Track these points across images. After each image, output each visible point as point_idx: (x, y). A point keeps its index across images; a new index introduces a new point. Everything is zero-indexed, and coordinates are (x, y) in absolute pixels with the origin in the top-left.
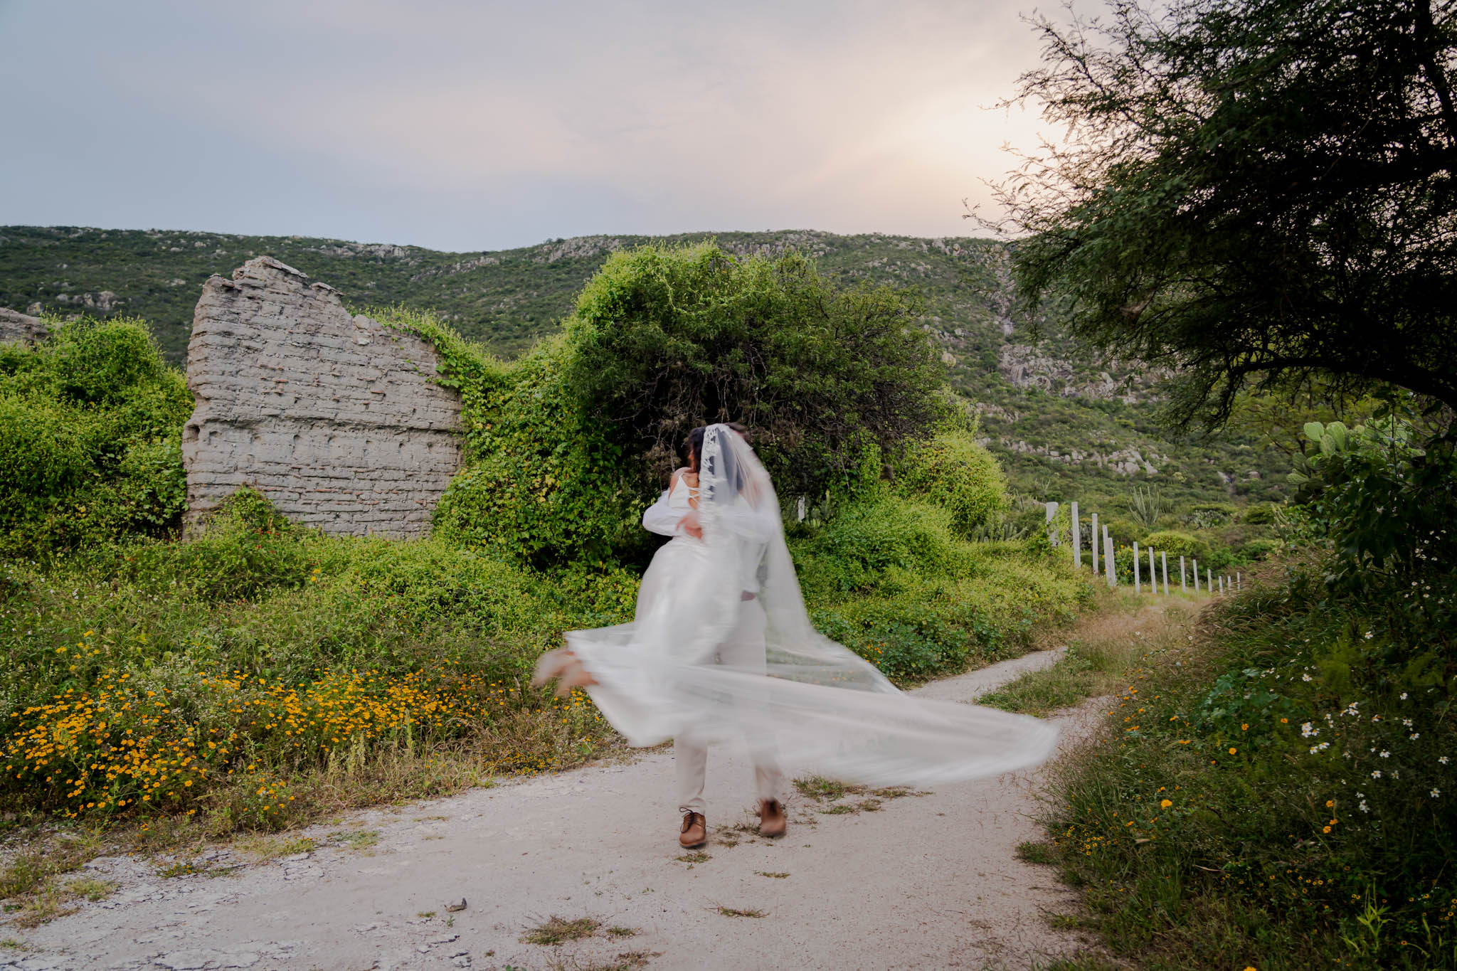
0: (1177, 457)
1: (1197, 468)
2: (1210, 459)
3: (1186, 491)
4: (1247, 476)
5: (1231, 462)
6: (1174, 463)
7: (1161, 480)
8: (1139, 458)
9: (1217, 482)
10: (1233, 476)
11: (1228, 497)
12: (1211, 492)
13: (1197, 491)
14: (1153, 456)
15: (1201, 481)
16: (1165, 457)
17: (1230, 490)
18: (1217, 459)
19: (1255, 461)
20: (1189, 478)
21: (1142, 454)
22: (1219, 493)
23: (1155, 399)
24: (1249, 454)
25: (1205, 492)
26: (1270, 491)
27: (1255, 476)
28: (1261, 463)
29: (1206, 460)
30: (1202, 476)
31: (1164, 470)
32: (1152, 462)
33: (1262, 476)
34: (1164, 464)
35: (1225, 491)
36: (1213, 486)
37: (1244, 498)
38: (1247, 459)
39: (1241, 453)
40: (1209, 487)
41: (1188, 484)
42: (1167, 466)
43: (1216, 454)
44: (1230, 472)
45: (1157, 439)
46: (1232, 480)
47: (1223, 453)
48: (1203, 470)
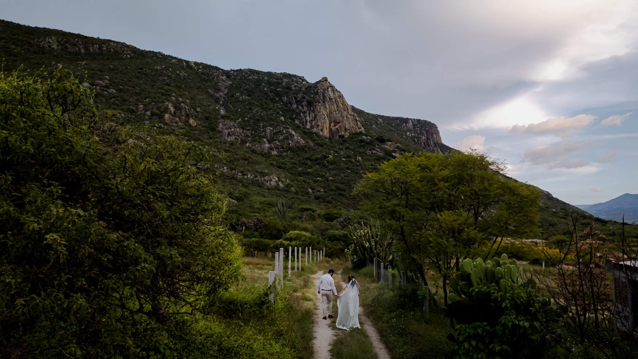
0: (292, 181)
1: (300, 186)
2: (305, 183)
3: (296, 197)
4: (319, 191)
5: (314, 185)
6: (291, 183)
7: (286, 191)
8: (277, 179)
9: (308, 193)
10: (314, 191)
11: (312, 200)
12: (305, 197)
13: (300, 197)
14: (283, 179)
15: (302, 192)
16: (288, 180)
17: (313, 197)
18: (308, 183)
19: (323, 185)
20: (297, 190)
21: (278, 178)
22: (308, 198)
23: (285, 154)
24: (321, 182)
25: (303, 197)
26: (328, 199)
27: (322, 192)
28: (325, 186)
29: (304, 183)
30: (302, 190)
31: (287, 186)
32: (282, 182)
33: (325, 192)
34: (287, 183)
35: (310, 197)
36: (306, 195)
37: (318, 201)
38: (320, 184)
39: (317, 181)
40: (305, 195)
41: (296, 193)
42: (288, 184)
43: (308, 181)
44: (313, 189)
45: (284, 172)
46: (313, 193)
47: (311, 181)
48: (303, 187)
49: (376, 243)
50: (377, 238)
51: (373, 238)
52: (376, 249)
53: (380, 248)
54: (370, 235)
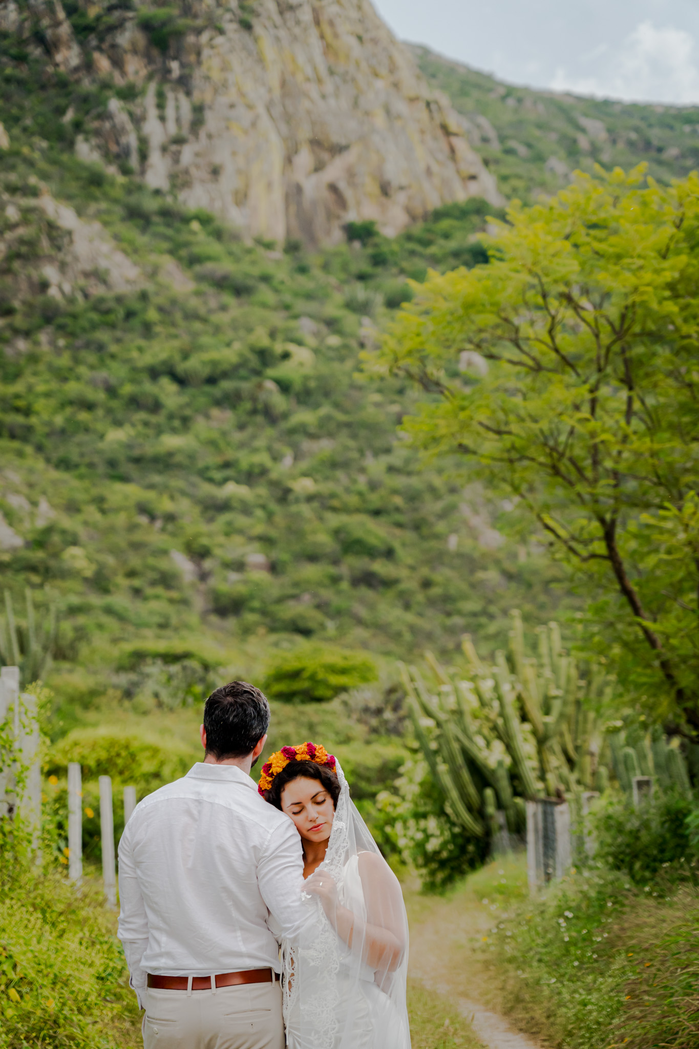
0: (72, 508)
1: (121, 540)
2: (152, 519)
3: (96, 600)
4: (239, 566)
5: (204, 528)
6: (67, 522)
7: (33, 569)
9: (166, 580)
10: (208, 564)
12: (154, 605)
13: (121, 601)
15: (131, 574)
16: (44, 506)
17: (199, 603)
18: (170, 518)
19: (259, 529)
20: (101, 565)
22: (170, 610)
23: (22, 345)
24: (246, 510)
26: (290, 610)
27: (258, 567)
28: (273, 533)
29: (143, 520)
30: (135, 561)
31: (40, 541)
33: (274, 568)
34: (41, 524)
36: (160, 590)
37: (231, 623)
38: (241, 521)
39: (223, 507)
40: (149, 591)
41: (100, 583)
42: (49, 530)
43: (168, 505)
44: (199, 554)
45: (20, 454)
46: (203, 576)
47: (184, 506)
48: (137, 546)
49: (542, 741)
50: (547, 712)
51: (524, 718)
52: (542, 778)
53: (565, 770)
54: (510, 698)
